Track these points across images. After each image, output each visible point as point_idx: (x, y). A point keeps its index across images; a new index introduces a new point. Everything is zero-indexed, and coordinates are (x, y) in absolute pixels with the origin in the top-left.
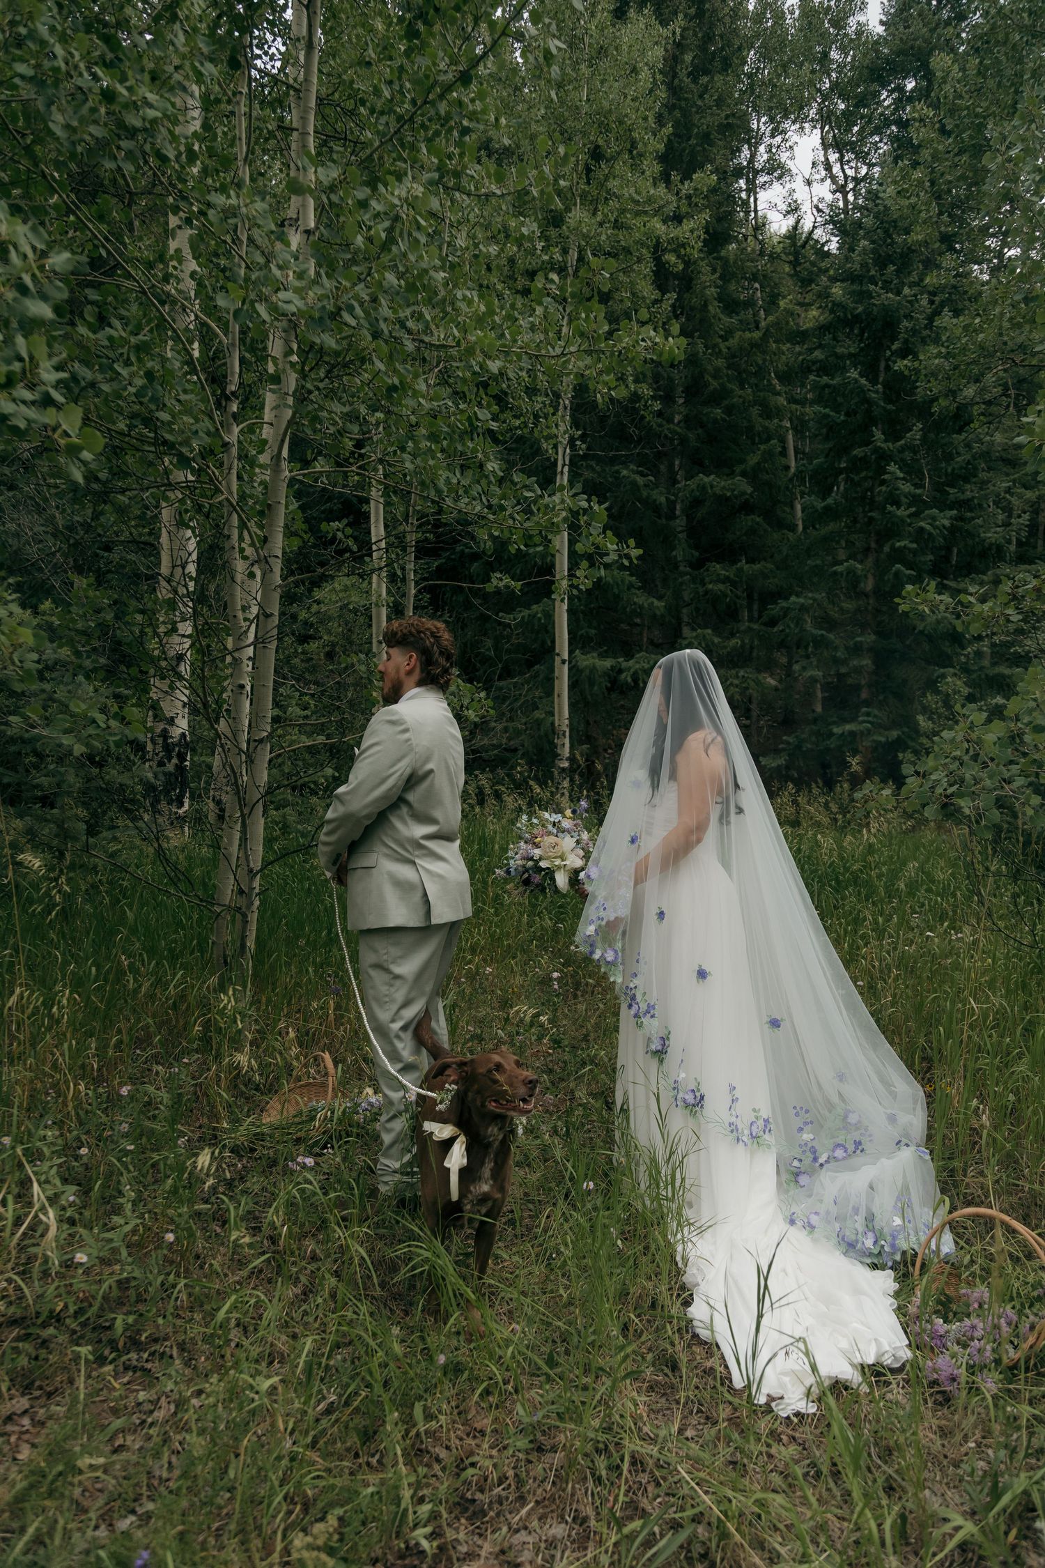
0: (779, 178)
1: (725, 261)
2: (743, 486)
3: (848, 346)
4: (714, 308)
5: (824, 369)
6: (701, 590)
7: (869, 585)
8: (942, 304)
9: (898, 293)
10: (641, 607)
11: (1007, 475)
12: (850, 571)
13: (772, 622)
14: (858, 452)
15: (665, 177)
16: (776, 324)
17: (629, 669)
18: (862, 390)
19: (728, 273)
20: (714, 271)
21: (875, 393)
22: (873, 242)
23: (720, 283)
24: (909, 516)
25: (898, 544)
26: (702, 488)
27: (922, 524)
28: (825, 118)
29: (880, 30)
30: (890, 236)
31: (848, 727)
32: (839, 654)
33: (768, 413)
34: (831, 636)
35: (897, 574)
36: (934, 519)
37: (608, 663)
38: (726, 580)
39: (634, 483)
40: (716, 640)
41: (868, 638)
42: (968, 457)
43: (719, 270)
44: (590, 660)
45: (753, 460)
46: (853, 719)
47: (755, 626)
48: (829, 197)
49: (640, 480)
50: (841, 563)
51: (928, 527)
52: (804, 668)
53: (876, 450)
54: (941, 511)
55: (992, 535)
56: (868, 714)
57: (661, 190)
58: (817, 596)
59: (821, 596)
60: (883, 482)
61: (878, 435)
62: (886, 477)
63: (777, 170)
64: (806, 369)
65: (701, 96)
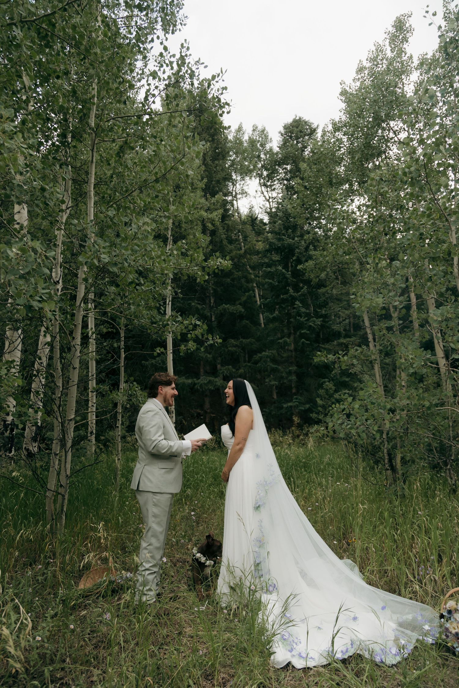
0: (246, 196)
1: (228, 226)
2: (241, 309)
3: (276, 257)
4: (225, 242)
5: (269, 265)
6: (226, 350)
7: (292, 347)
8: (309, 244)
9: (293, 239)
10: (202, 357)
11: (338, 304)
12: (285, 342)
13: (256, 363)
14: (285, 297)
15: (205, 196)
16: (250, 248)
17: (199, 383)
18: (283, 274)
19: (228, 229)
20: (224, 229)
21: (289, 275)
22: (283, 221)
23: (226, 233)
24: (306, 320)
25: (302, 332)
26: (225, 310)
27: (311, 324)
28: (260, 176)
29: (278, 149)
30: (288, 219)
31: (289, 404)
32: (283, 375)
33: (249, 281)
34: (280, 367)
35: (303, 343)
36: (314, 322)
37: (190, 381)
38: (236, 346)
39: (197, 308)
40: (234, 370)
41: (294, 368)
42: (324, 298)
43: (226, 228)
44: (183, 380)
45: (244, 299)
46: (291, 401)
47: (249, 364)
48: (264, 203)
49: (199, 307)
50: (281, 339)
51: (313, 325)
52: (270, 381)
53: (291, 296)
54: (317, 318)
55: (336, 327)
56: (296, 399)
57: (203, 200)
58: (273, 352)
59: (274, 352)
60: (294, 308)
61: (291, 290)
62: (295, 306)
63: (244, 193)
64: (262, 265)
65: (215, 167)
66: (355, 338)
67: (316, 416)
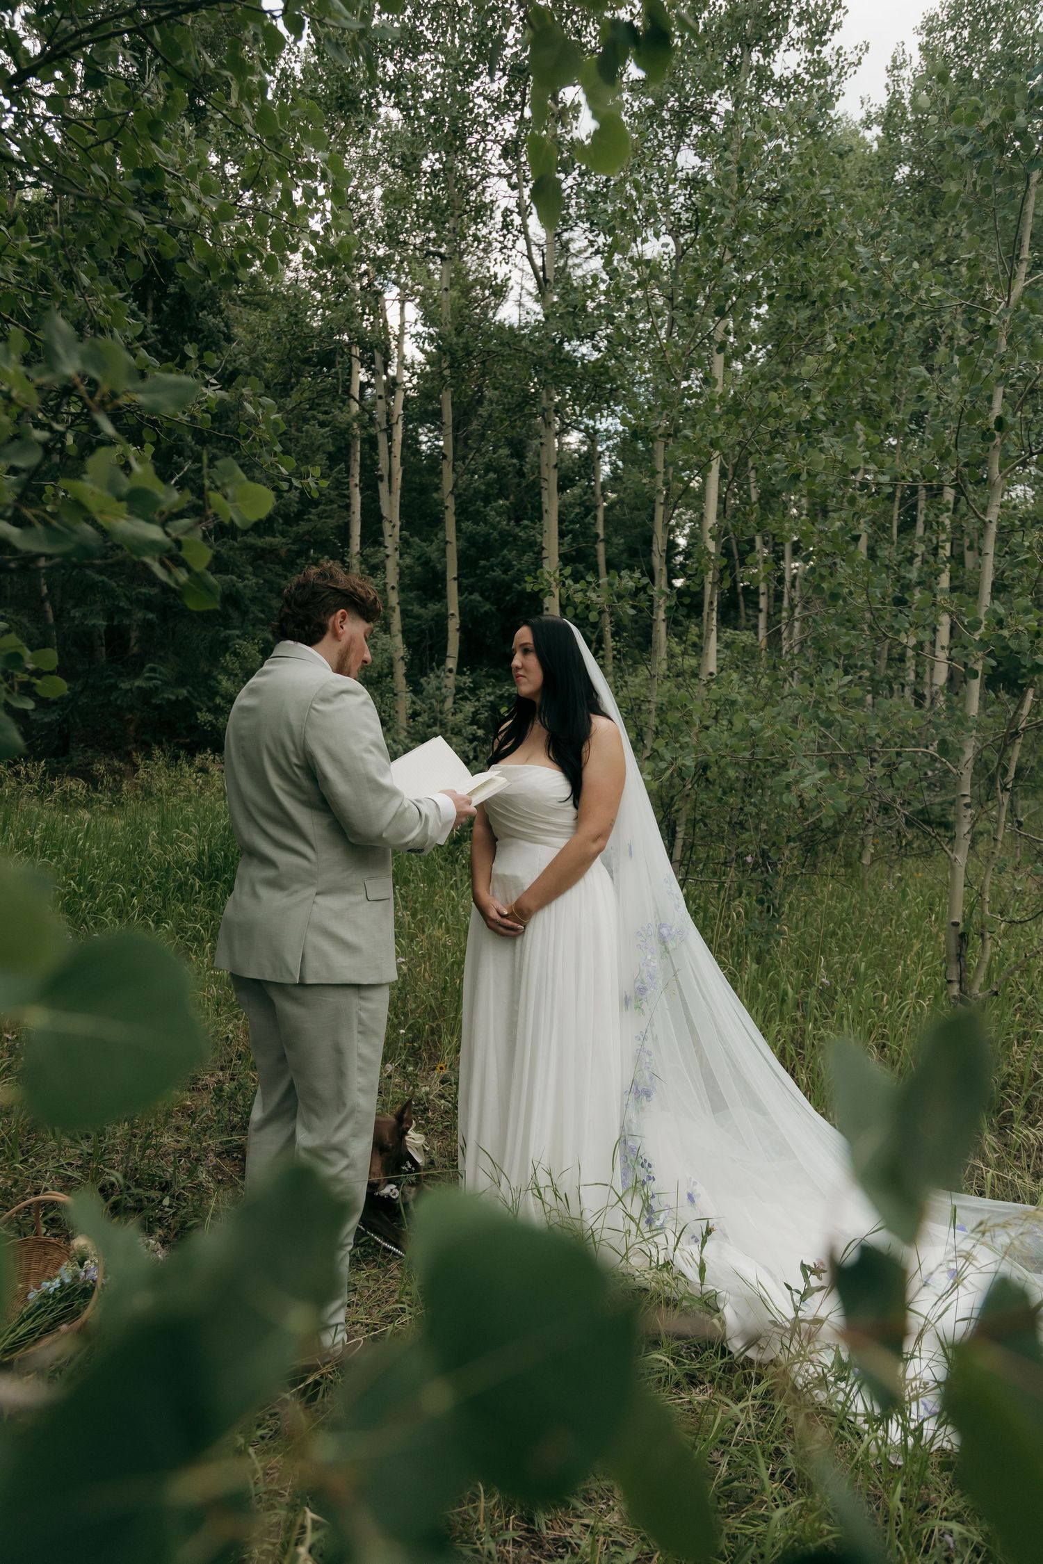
66: (284, 540)
67: (210, 717)
